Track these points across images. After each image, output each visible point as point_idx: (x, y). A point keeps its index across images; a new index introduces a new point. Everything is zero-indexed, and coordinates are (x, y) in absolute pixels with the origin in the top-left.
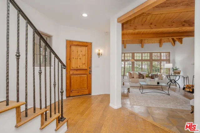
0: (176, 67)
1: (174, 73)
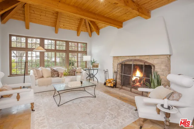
0: (94, 60)
1: (93, 66)
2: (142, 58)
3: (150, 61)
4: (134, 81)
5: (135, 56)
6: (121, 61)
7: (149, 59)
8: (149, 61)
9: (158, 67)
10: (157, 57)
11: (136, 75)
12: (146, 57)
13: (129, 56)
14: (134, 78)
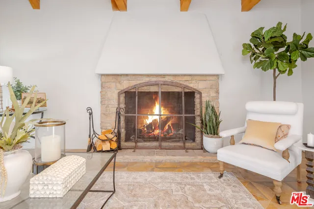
2: (177, 80)
3: (193, 85)
4: (151, 124)
5: (164, 76)
6: (126, 85)
7: (190, 82)
8: (191, 85)
9: (206, 94)
10: (204, 78)
11: (154, 113)
12: (186, 78)
13: (148, 75)
14: (149, 120)
